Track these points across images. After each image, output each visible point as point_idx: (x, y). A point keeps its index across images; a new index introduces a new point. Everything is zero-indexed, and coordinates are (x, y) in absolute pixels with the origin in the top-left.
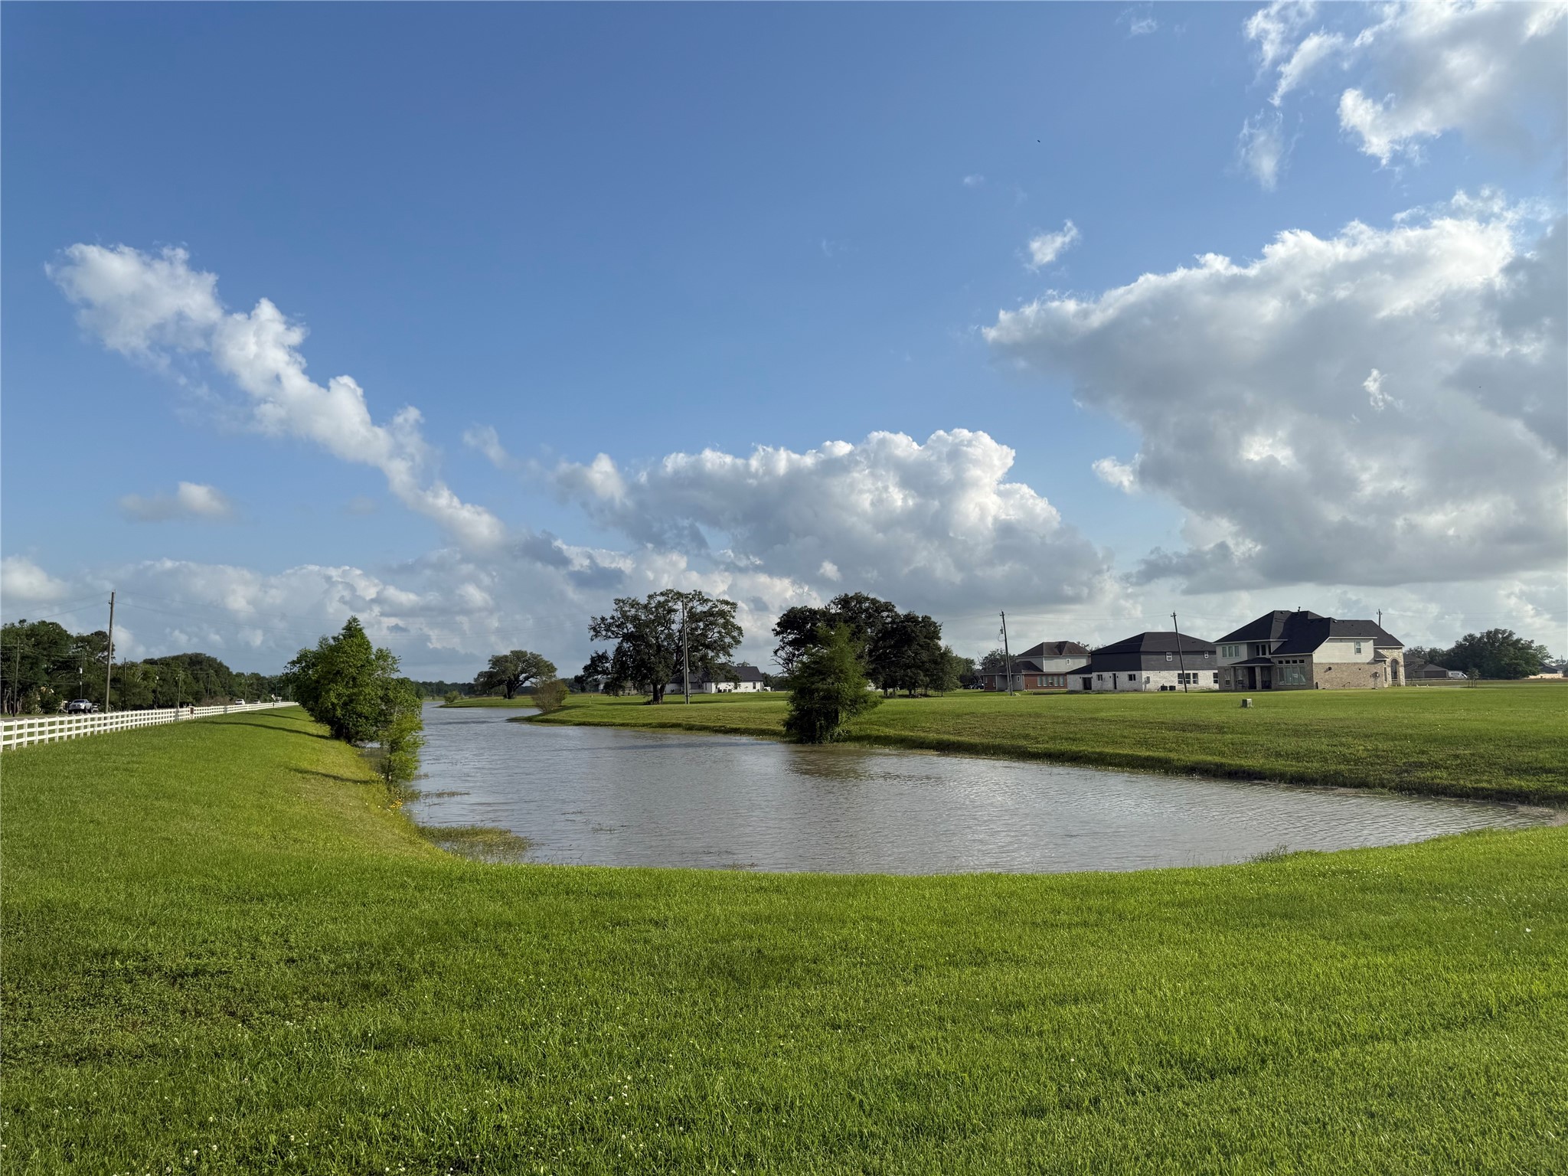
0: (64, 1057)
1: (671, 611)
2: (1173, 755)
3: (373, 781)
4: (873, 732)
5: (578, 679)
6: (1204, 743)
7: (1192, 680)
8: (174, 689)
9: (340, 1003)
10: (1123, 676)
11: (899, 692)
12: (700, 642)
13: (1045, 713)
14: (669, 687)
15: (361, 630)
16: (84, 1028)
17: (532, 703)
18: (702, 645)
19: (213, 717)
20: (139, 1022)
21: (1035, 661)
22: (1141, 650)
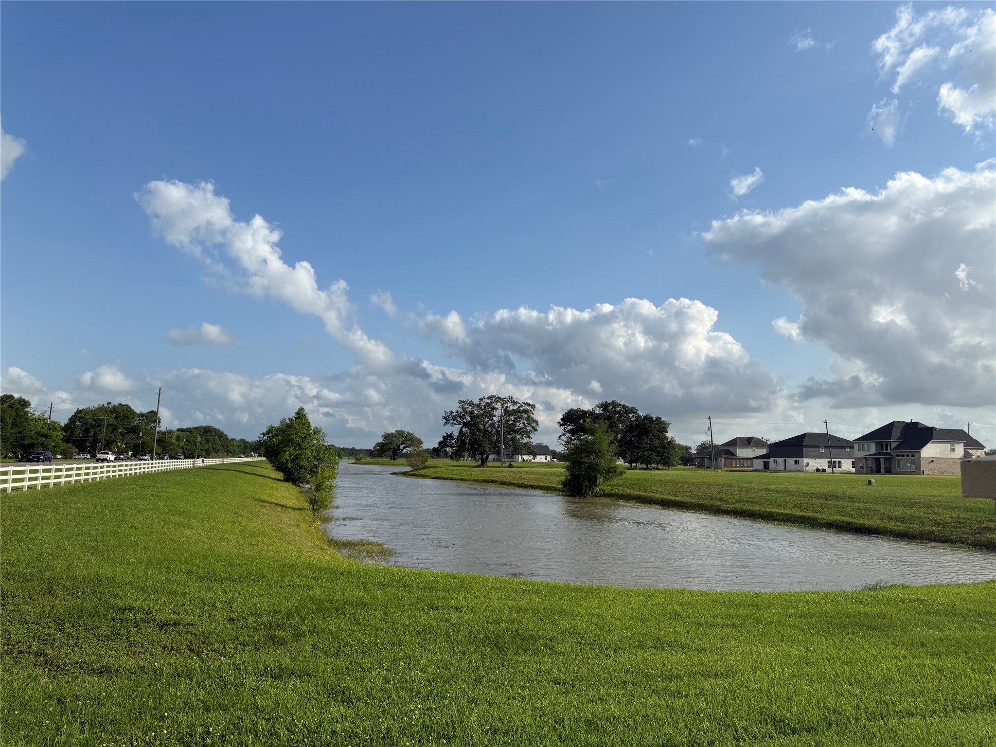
0: (91, 670)
1: (493, 409)
2: (818, 516)
3: (305, 509)
4: (619, 492)
5: (434, 450)
6: (840, 508)
7: (837, 465)
8: (194, 447)
9: (256, 648)
10: (791, 461)
11: (640, 466)
12: (511, 429)
13: (734, 484)
14: (491, 457)
15: (305, 415)
16: (106, 654)
17: (407, 464)
18: (512, 431)
19: (215, 465)
20: (137, 652)
21: (731, 449)
22: (804, 444)
